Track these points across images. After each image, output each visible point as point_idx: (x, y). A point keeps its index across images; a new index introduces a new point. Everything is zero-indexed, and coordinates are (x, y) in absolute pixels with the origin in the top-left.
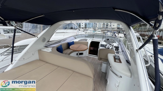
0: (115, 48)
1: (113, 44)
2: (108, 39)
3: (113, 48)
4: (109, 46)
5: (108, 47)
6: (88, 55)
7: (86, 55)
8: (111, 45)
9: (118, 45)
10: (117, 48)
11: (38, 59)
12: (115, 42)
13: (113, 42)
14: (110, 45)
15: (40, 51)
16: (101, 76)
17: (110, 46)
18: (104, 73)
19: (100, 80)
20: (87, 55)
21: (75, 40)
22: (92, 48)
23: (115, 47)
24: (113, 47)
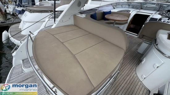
2: (169, 11)
6: (125, 31)
11: (73, 24)
14: (168, 19)
15: (75, 16)
16: (134, 55)
18: (140, 54)
19: (131, 58)
21: (113, 11)
22: (132, 26)
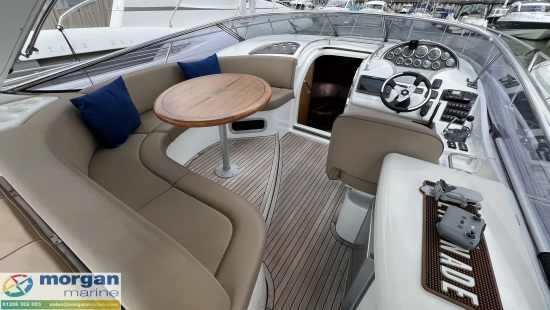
0: (444, 104)
1: (441, 75)
2: (413, 45)
3: (435, 102)
4: (412, 88)
5: (400, 99)
6: (295, 128)
7: (287, 126)
8: (422, 86)
9: (474, 85)
10: (458, 107)
12: (456, 64)
13: (445, 65)
14: (416, 83)
17: (419, 91)
20: (291, 130)
23: (447, 95)
24: (434, 96)
